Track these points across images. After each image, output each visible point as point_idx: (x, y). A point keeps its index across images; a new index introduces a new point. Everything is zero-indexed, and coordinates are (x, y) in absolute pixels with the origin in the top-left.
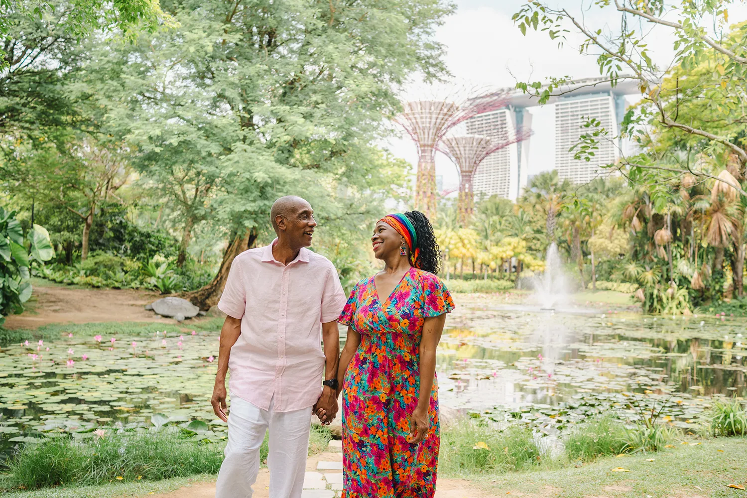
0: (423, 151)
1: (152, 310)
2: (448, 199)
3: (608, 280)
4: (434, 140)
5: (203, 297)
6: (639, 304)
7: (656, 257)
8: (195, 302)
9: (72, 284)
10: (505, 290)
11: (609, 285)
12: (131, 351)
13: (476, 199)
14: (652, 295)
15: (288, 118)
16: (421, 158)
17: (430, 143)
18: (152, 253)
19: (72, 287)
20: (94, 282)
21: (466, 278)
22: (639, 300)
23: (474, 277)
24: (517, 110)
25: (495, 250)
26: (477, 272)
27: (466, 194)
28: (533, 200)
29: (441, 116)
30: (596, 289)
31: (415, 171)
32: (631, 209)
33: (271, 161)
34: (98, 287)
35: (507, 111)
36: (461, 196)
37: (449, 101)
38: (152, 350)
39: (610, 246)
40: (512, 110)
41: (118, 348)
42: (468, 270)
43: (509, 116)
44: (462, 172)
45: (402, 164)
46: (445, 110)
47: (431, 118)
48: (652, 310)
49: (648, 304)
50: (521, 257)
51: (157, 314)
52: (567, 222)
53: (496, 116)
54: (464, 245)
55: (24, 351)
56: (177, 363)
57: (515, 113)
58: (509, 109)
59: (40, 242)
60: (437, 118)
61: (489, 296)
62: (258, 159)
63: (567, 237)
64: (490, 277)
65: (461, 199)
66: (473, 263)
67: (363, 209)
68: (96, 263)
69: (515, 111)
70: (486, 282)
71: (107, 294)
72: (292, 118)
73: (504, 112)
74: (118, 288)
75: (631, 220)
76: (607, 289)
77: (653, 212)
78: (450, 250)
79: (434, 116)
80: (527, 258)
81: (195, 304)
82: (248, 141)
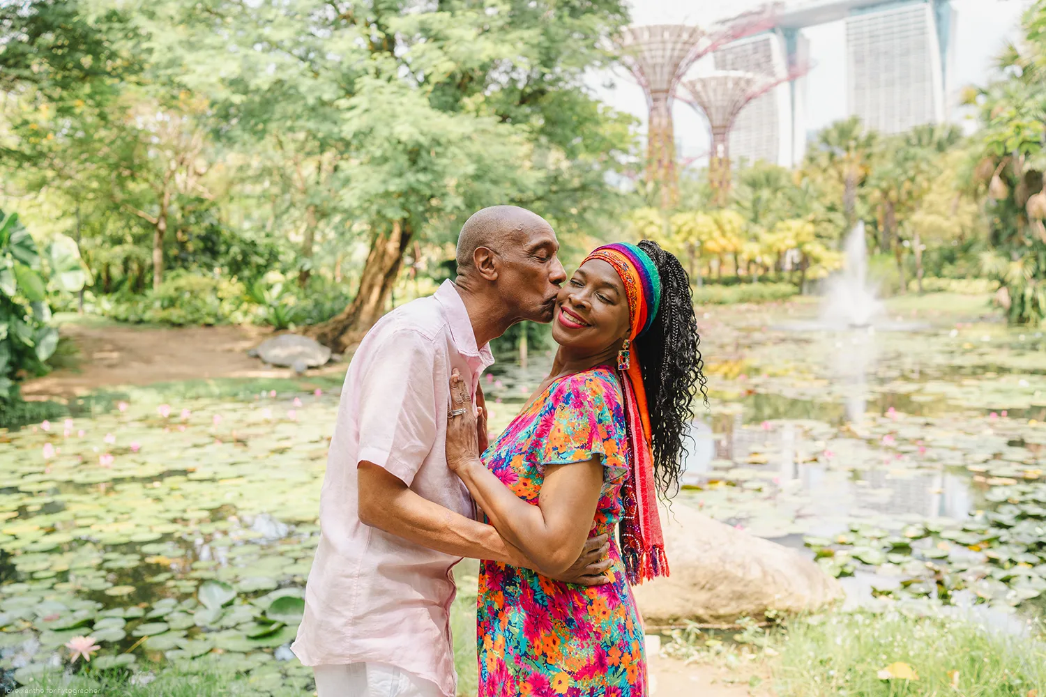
0: (655, 100)
1: (257, 357)
2: (693, 171)
3: (939, 275)
4: (670, 82)
5: (336, 333)
6: (1000, 312)
7: (1030, 237)
8: (323, 340)
9: (140, 322)
10: (785, 297)
11: (941, 283)
12: (212, 430)
13: (734, 167)
14: (1023, 297)
15: (448, 32)
16: (653, 109)
17: (665, 86)
18: (261, 270)
19: (141, 326)
20: (175, 319)
21: (727, 282)
22: (1000, 305)
23: (737, 280)
24: (788, 33)
25: (768, 238)
26: (742, 273)
27: (720, 162)
28: (824, 161)
29: (679, 46)
30: (923, 292)
31: (644, 129)
32: (988, 165)
33: (424, 106)
34: (180, 325)
35: (773, 37)
36: (712, 163)
37: (690, 23)
38: (249, 426)
39: (946, 224)
40: (780, 33)
41: (194, 425)
42: (729, 272)
43: (776, 43)
44: (713, 127)
45: (626, 119)
46: (685, 36)
47: (664, 49)
48: (1022, 320)
49: (1017, 311)
50: (808, 248)
51: (265, 363)
52: (877, 194)
54: (723, 234)
55: (42, 438)
56: (282, 451)
57: (784, 39)
58: (776, 34)
59: (64, 260)
60: (673, 49)
61: (762, 307)
62: (401, 104)
63: (878, 216)
64: (762, 280)
65: (712, 169)
66: (736, 259)
67: (576, 183)
68: (177, 289)
69: (784, 35)
70: (756, 287)
71: (192, 336)
72: (455, 32)
73: (769, 38)
74: (209, 325)
75: (988, 183)
76: (940, 290)
77: (1027, 167)
78: (702, 242)
79: (669, 46)
80: (815, 248)
81: (324, 344)
82: (384, 76)
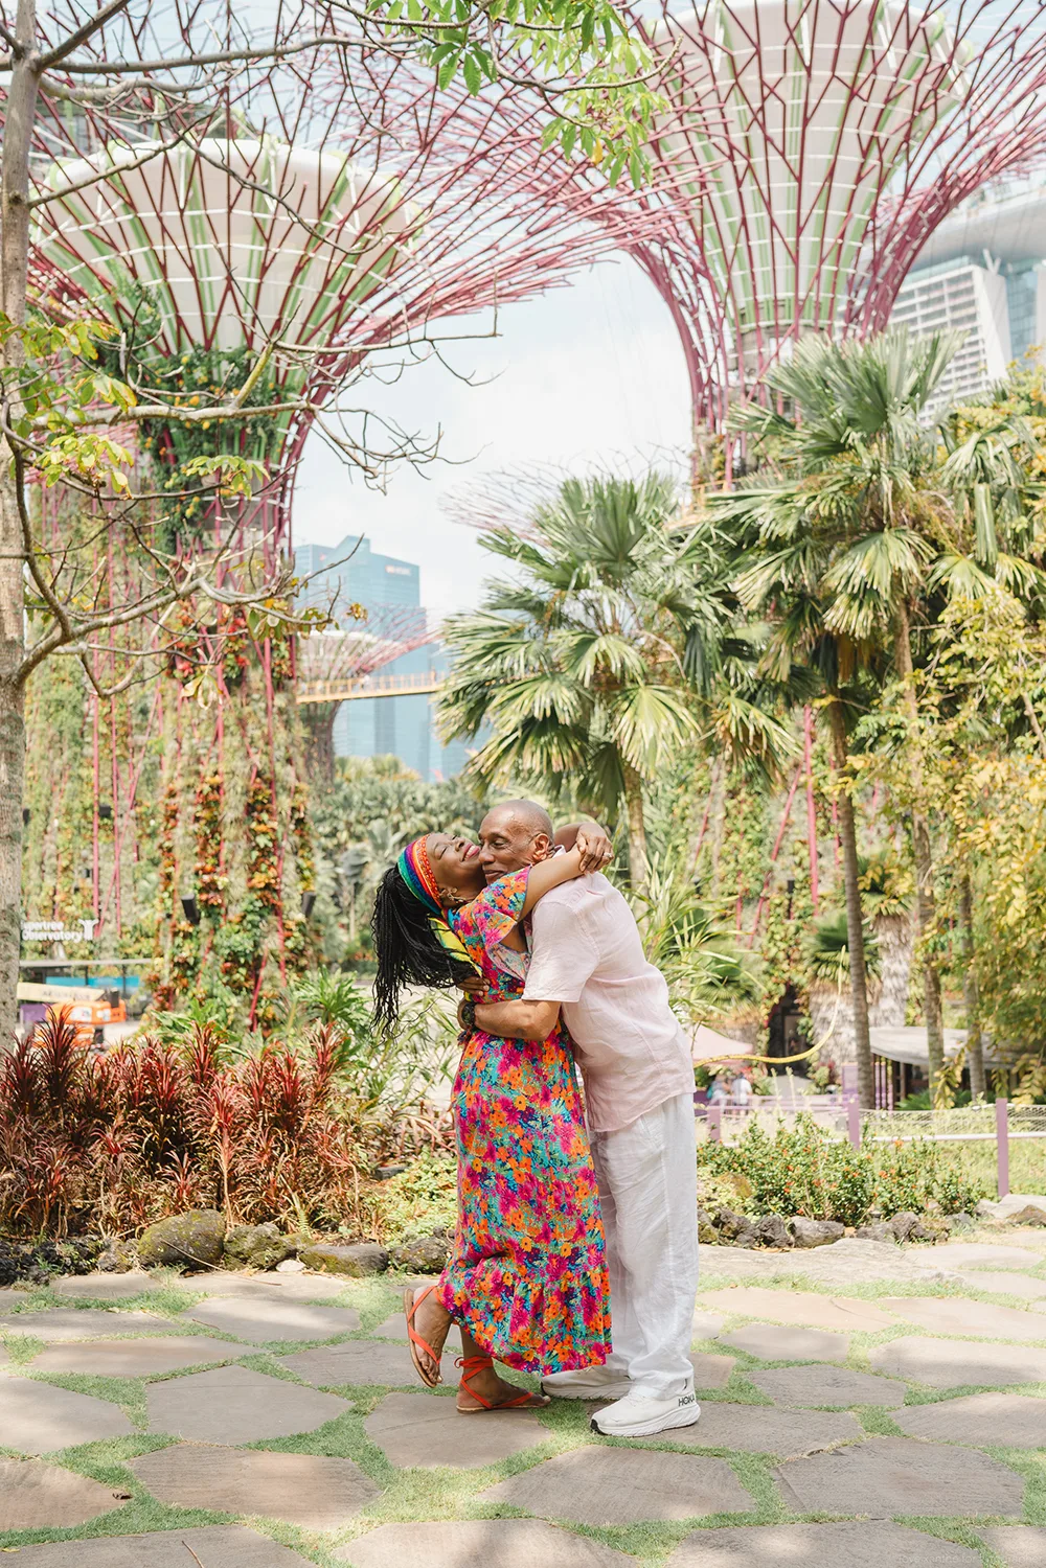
24: (1010, 268)
35: (977, 271)
40: (993, 268)
53: (935, 294)
57: (1001, 279)
58: (985, 266)
69: (1002, 271)
73: (968, 276)
